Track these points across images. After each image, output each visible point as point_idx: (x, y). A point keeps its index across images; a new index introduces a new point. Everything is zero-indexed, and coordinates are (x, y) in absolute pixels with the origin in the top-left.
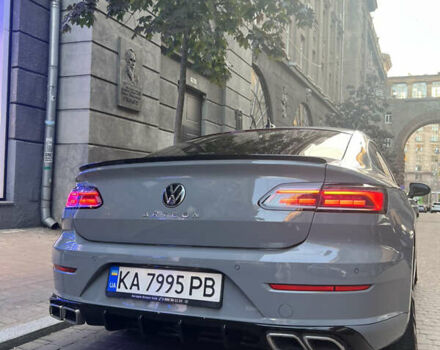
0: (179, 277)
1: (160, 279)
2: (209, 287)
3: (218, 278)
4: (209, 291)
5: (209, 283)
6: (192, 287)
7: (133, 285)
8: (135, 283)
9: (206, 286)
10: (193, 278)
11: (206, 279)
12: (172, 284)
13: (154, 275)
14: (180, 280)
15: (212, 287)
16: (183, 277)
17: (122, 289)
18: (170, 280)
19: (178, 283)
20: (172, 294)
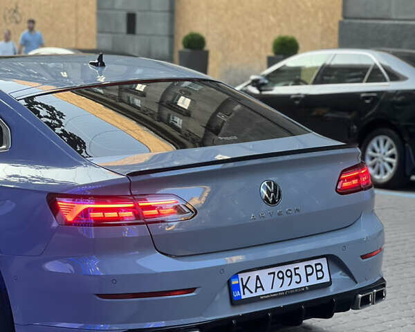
0: (295, 269)
1: (281, 275)
2: (319, 271)
3: (324, 261)
4: (320, 275)
5: (319, 267)
6: (307, 275)
7: (257, 287)
8: (259, 285)
9: (317, 271)
10: (306, 267)
11: (316, 265)
12: (291, 276)
13: (274, 273)
14: (297, 271)
15: (321, 270)
16: (298, 268)
17: (248, 295)
18: (289, 274)
19: (296, 274)
20: (294, 286)
